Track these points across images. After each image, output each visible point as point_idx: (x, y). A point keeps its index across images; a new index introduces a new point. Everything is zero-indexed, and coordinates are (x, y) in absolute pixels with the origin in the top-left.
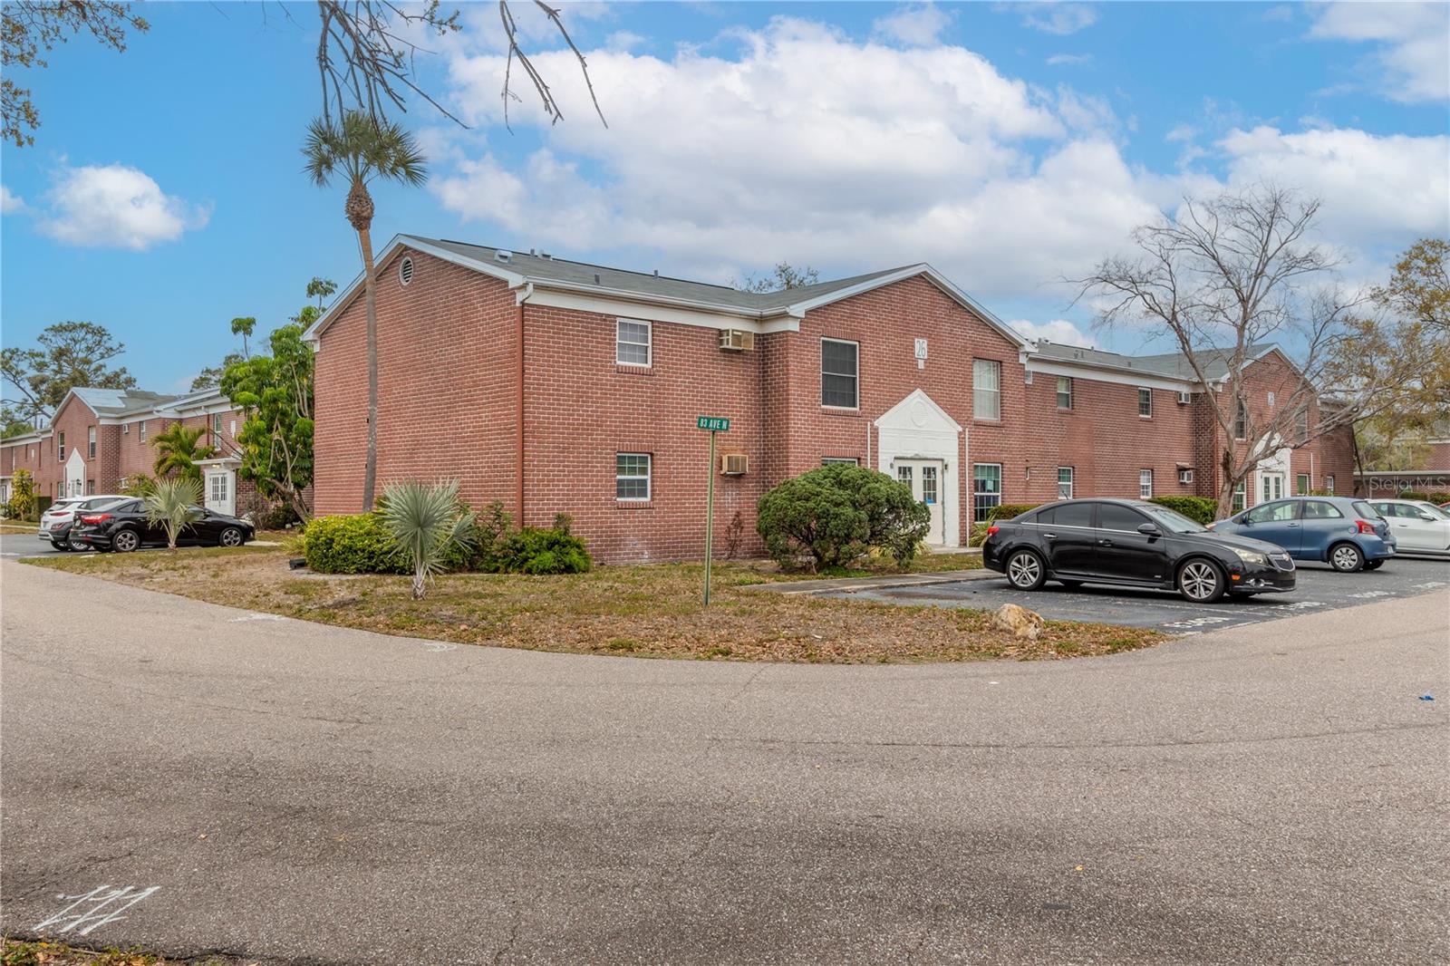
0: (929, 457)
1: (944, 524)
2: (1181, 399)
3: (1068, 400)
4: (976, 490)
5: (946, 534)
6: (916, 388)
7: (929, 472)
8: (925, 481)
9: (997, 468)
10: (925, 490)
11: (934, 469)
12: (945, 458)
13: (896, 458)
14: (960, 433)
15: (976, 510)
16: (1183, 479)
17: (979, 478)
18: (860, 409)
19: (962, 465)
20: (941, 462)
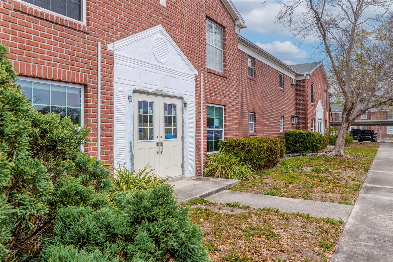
0: (170, 94)
1: (183, 157)
2: (293, 82)
3: (252, 71)
4: (208, 126)
5: (185, 166)
6: (158, 23)
7: (170, 108)
8: (166, 117)
9: (221, 109)
10: (166, 126)
11: (175, 106)
12: (185, 97)
13: (135, 91)
14: (197, 77)
15: (208, 143)
16: (293, 122)
17: (210, 117)
18: (88, 24)
19: (197, 104)
20: (181, 100)
